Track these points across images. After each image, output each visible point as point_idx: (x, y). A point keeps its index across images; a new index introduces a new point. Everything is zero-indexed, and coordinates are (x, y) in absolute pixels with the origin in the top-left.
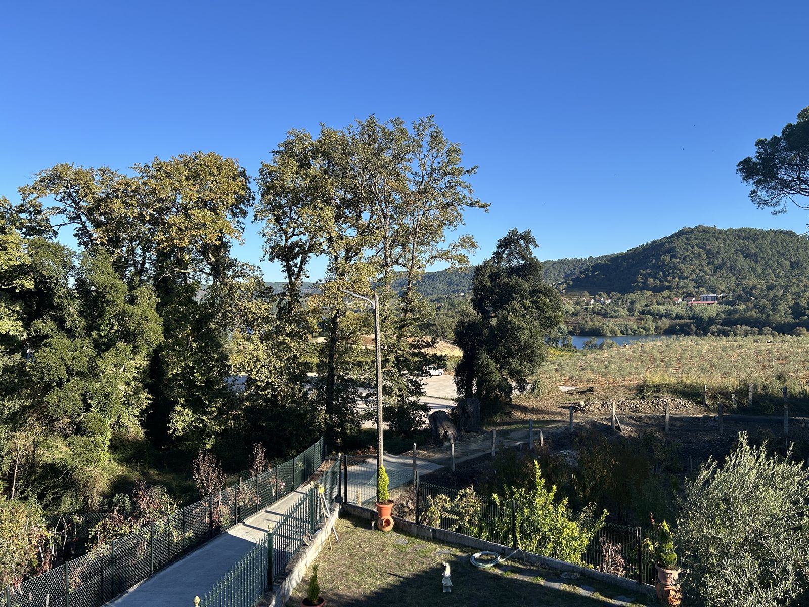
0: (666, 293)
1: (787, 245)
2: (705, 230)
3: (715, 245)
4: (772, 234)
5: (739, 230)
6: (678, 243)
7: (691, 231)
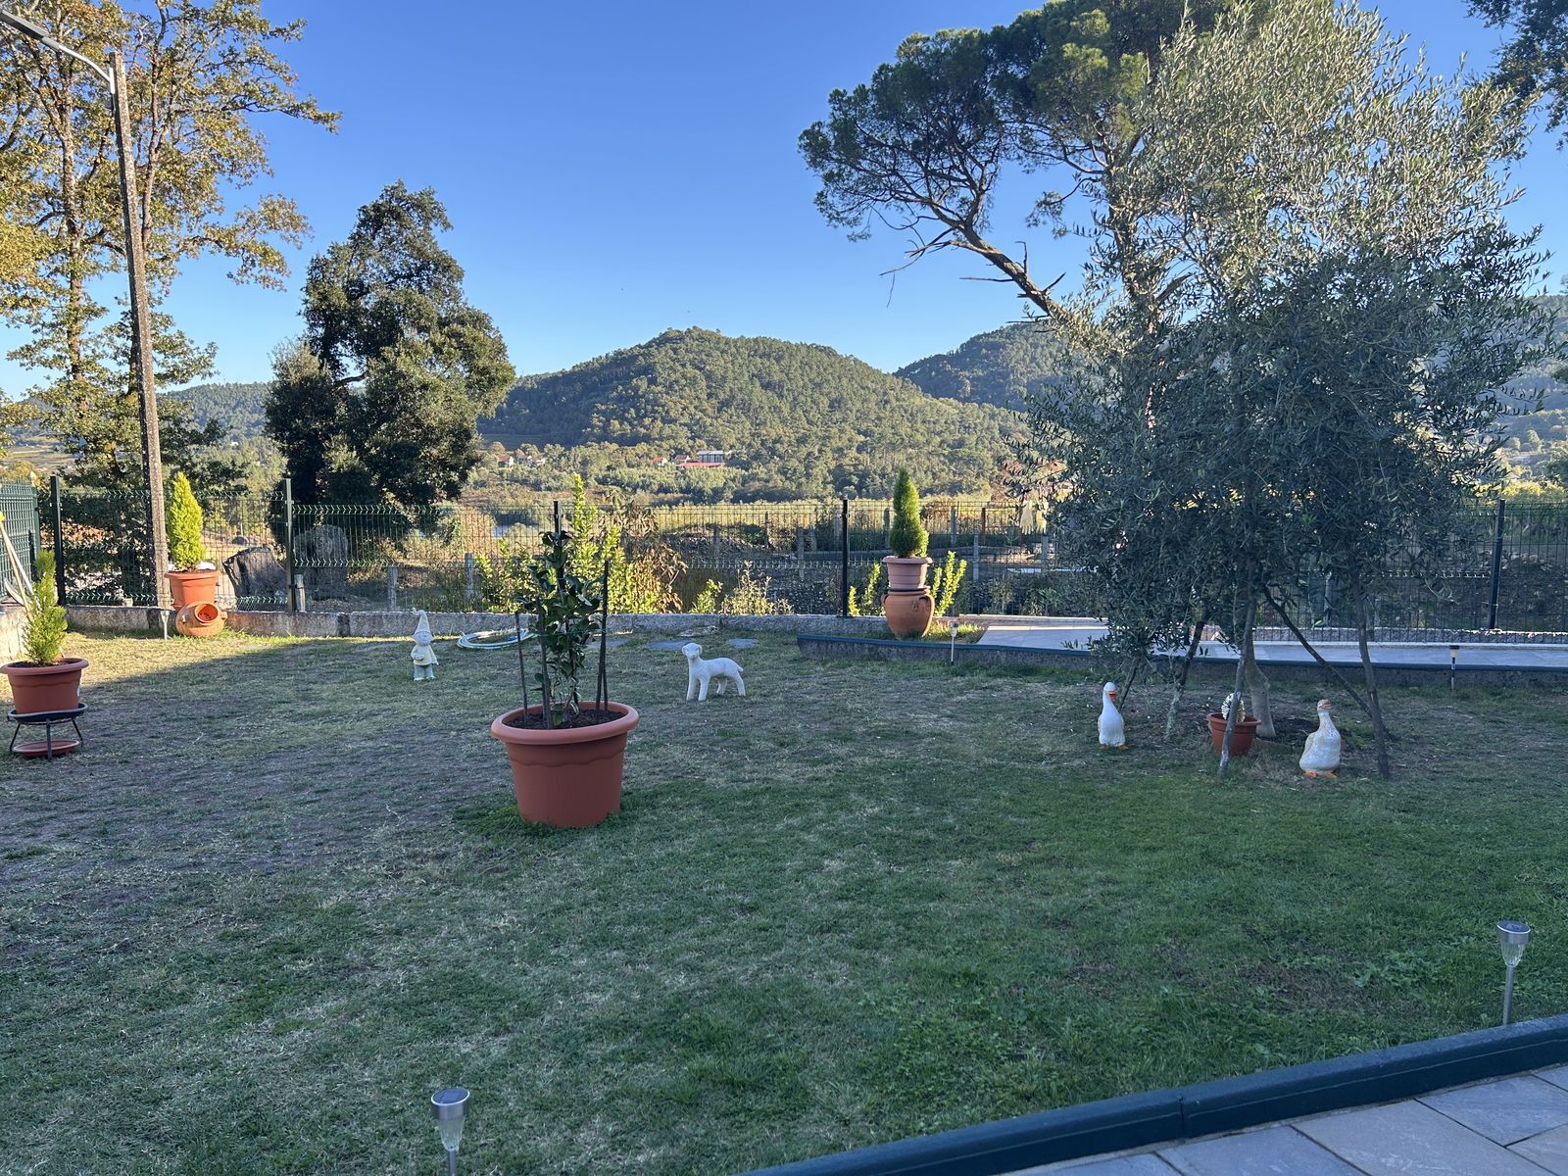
0: (642, 448)
1: (825, 370)
2: (703, 337)
3: (718, 365)
4: (804, 351)
5: (756, 340)
6: (660, 357)
7: (681, 337)
